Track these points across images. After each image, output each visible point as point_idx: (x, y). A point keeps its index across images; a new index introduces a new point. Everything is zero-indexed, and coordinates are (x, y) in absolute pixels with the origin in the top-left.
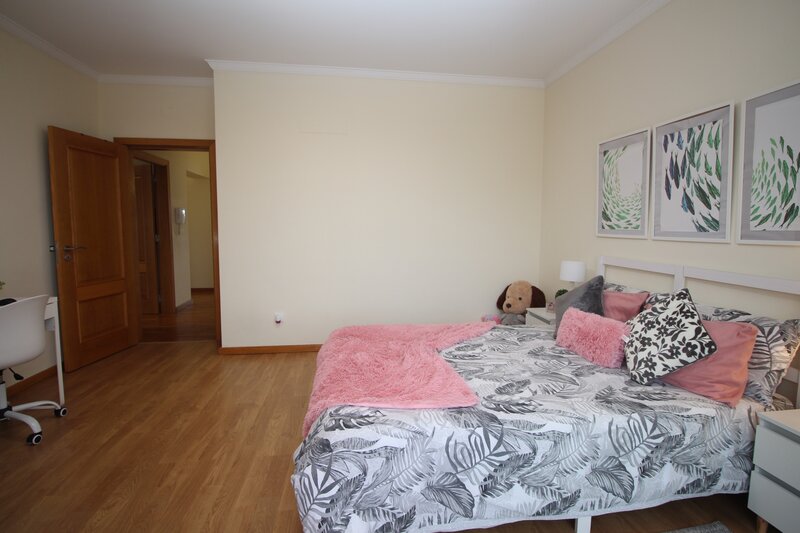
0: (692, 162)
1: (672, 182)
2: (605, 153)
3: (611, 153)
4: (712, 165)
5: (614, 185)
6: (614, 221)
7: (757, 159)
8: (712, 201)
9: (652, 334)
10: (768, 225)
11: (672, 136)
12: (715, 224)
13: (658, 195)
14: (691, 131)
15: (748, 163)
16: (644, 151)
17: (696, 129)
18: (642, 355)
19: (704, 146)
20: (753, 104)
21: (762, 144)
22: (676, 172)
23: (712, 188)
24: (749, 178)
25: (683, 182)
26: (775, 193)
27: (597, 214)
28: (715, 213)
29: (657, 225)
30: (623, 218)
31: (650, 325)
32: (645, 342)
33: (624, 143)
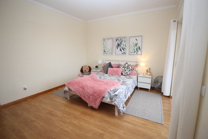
0: (121, 44)
1: (118, 47)
2: (104, 40)
3: (105, 40)
4: (124, 45)
5: (106, 46)
6: (107, 52)
7: (130, 45)
8: (124, 50)
9: (126, 69)
10: (132, 53)
11: (118, 39)
12: (125, 53)
13: (115, 49)
14: (121, 39)
15: (129, 45)
16: (113, 41)
17: (122, 39)
18: (125, 72)
19: (123, 42)
20: (130, 37)
21: (131, 43)
22: (118, 45)
23: (124, 48)
24: (129, 47)
25: (120, 47)
26: (133, 49)
27: (103, 51)
28: (125, 52)
29: (115, 53)
30: (109, 52)
31: (125, 68)
32: (125, 70)
33: (108, 39)
